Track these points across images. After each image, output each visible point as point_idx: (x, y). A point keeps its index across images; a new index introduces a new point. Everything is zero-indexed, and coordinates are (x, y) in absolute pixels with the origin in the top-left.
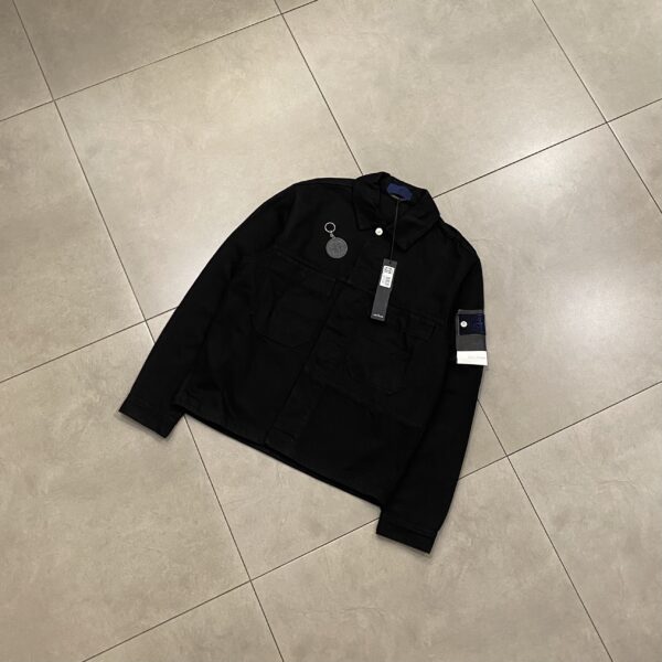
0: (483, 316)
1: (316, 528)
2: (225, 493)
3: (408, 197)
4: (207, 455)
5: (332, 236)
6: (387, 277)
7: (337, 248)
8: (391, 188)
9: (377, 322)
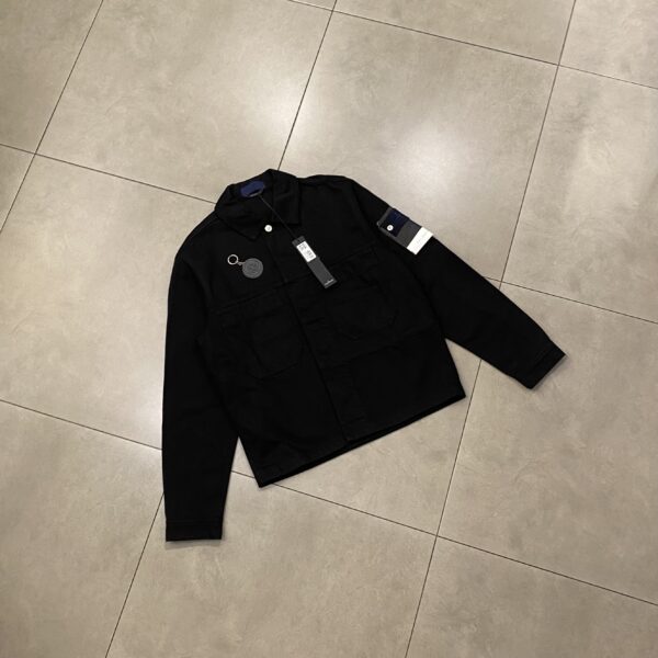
0: (395, 210)
1: (438, 456)
2: (359, 502)
3: (262, 186)
4: (320, 492)
5: (240, 263)
6: (306, 251)
7: (253, 268)
8: (245, 192)
9: (332, 287)
